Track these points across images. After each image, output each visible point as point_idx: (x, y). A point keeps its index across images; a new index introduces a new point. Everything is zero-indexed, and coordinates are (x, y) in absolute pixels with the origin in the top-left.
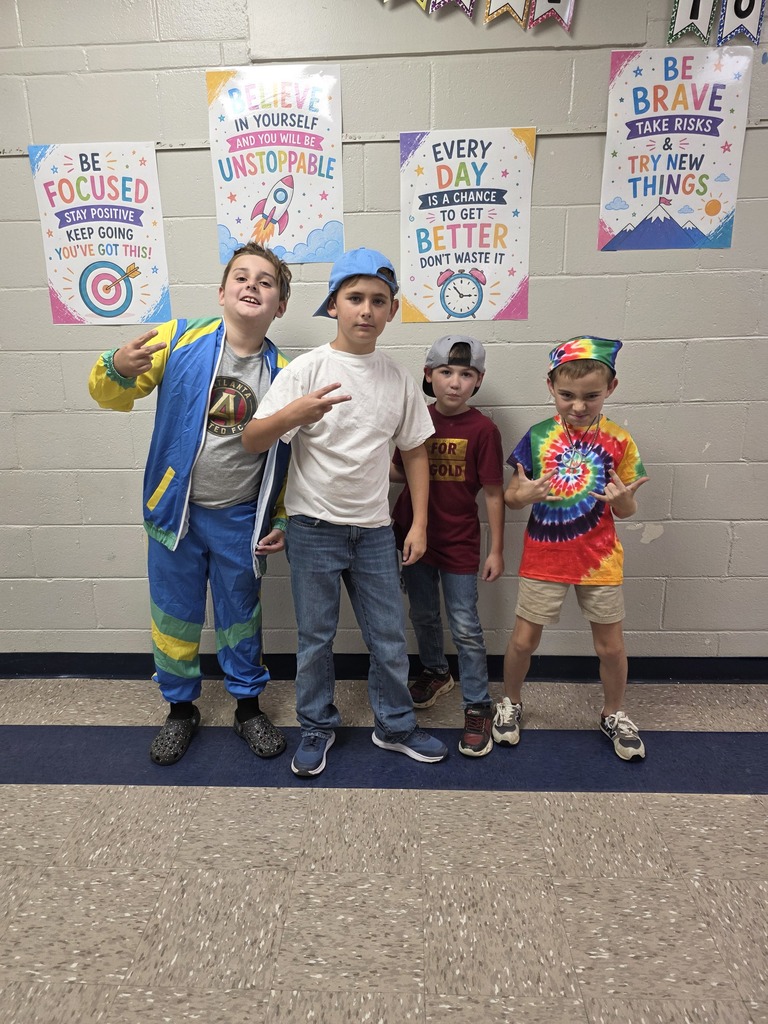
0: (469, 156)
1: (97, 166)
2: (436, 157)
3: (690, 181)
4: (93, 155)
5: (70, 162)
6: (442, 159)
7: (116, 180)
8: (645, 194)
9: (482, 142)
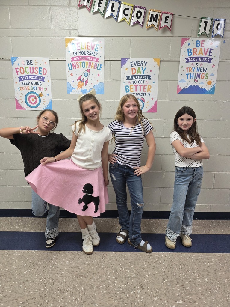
0: (141, 66)
1: (32, 64)
2: (131, 65)
3: (203, 75)
4: (31, 61)
5: (23, 62)
6: (133, 66)
7: (37, 68)
8: (191, 78)
9: (145, 62)
